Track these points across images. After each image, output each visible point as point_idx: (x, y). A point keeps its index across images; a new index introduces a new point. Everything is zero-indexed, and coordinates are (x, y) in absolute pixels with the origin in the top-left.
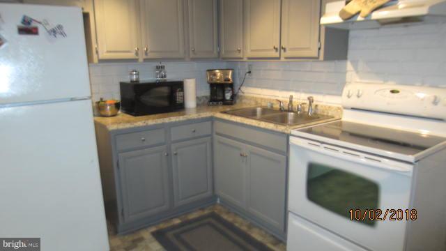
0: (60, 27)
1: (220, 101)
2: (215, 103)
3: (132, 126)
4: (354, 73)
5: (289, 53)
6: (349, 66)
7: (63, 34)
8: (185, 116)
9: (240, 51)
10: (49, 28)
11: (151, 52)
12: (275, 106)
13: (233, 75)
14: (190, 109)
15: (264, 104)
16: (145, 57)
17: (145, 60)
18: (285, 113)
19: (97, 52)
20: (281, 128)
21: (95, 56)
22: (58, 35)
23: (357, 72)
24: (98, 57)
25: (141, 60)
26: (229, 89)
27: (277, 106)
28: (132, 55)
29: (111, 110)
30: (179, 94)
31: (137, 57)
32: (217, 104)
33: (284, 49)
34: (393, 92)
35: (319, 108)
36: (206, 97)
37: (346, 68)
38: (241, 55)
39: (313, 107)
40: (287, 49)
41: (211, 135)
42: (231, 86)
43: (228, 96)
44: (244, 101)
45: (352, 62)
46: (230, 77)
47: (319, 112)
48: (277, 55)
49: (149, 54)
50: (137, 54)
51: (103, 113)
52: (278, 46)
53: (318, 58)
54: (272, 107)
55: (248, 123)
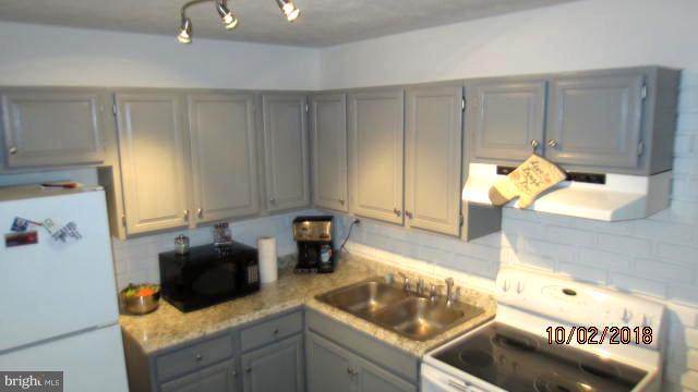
0: (71, 226)
1: (314, 266)
2: (306, 270)
3: (181, 341)
4: (511, 252)
5: (416, 221)
6: (504, 240)
7: (76, 236)
8: (263, 311)
9: (342, 202)
10: (54, 230)
11: (209, 212)
12: (396, 279)
13: (333, 230)
14: (268, 284)
15: (379, 273)
16: (198, 220)
17: (199, 226)
18: (413, 298)
19: (125, 224)
20: (408, 346)
21: (121, 230)
22: (68, 239)
23: (516, 251)
24: (126, 230)
25: (192, 226)
26: (327, 246)
27: (399, 280)
28: (178, 221)
29: (147, 303)
30: (251, 270)
31: (186, 223)
32: (310, 272)
33: (410, 216)
34: (568, 292)
35: (462, 292)
36: (292, 256)
37: (499, 241)
38: (345, 209)
39: (453, 290)
40: (414, 215)
41: (302, 331)
42: (331, 244)
43: (325, 257)
44: (349, 263)
45: (508, 235)
46: (328, 232)
47: (462, 300)
48: (399, 220)
49: (204, 215)
50: (186, 218)
51: (133, 309)
52: (400, 208)
53: (460, 237)
54: (392, 280)
55: (359, 328)
